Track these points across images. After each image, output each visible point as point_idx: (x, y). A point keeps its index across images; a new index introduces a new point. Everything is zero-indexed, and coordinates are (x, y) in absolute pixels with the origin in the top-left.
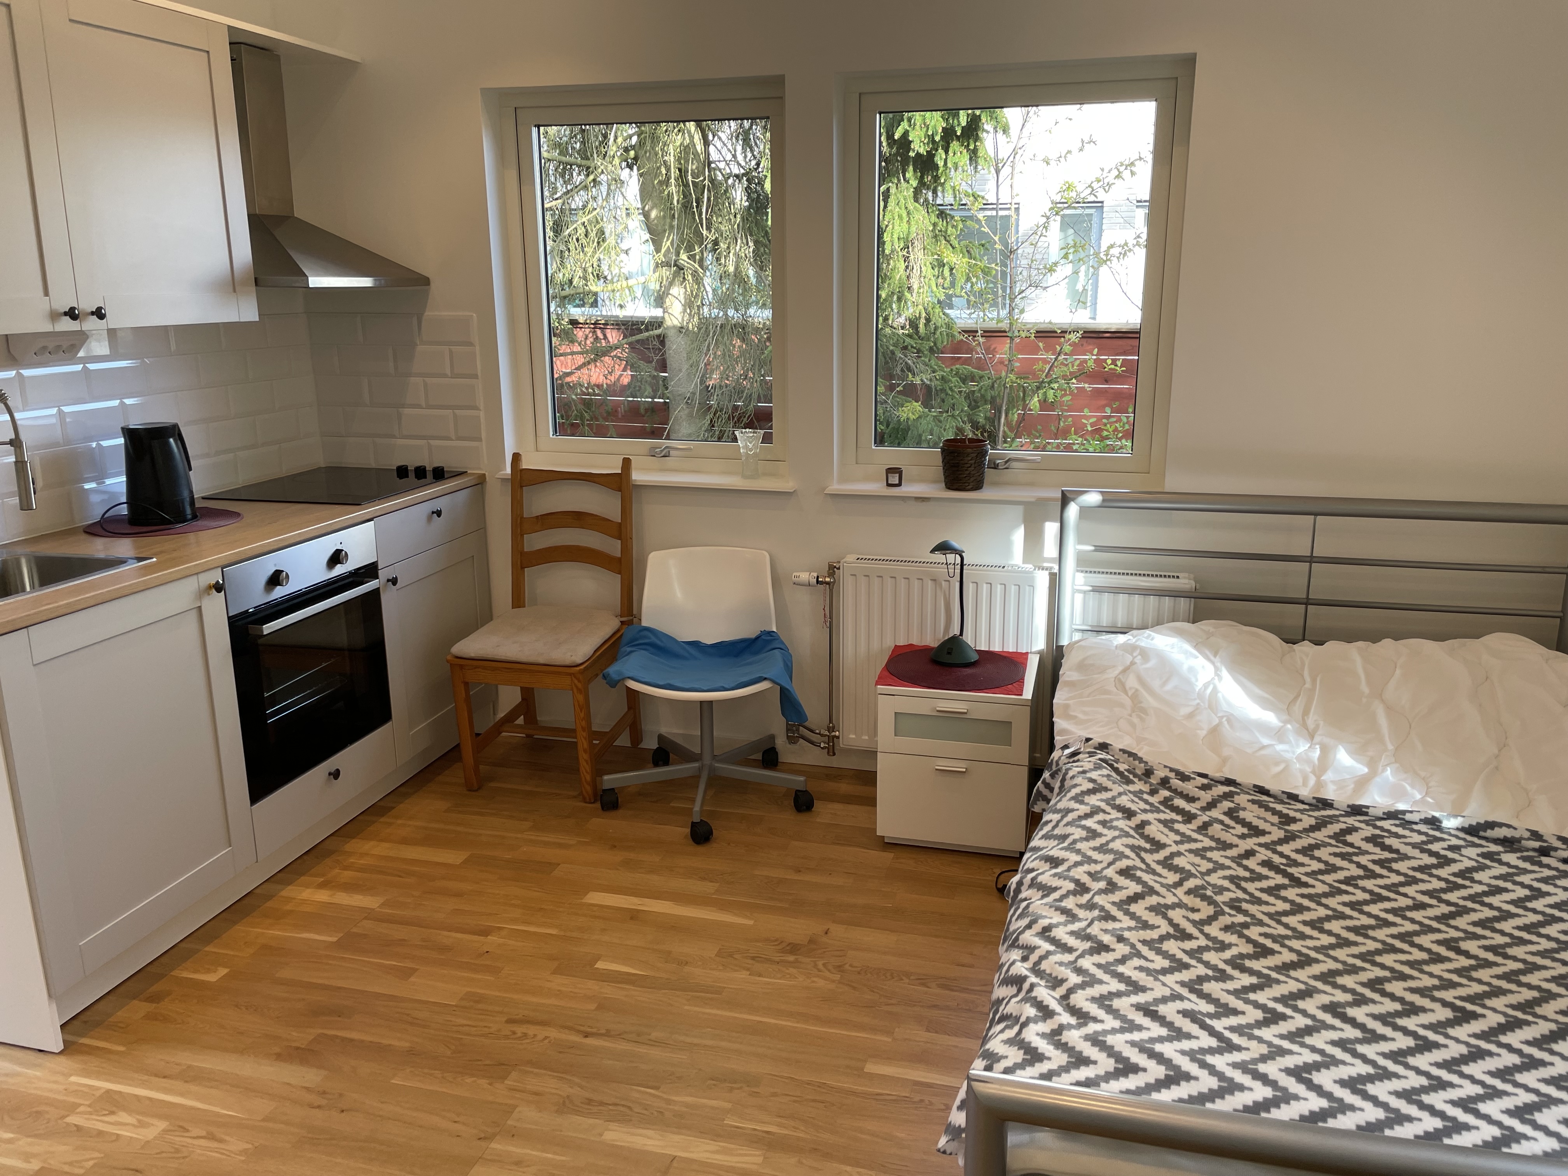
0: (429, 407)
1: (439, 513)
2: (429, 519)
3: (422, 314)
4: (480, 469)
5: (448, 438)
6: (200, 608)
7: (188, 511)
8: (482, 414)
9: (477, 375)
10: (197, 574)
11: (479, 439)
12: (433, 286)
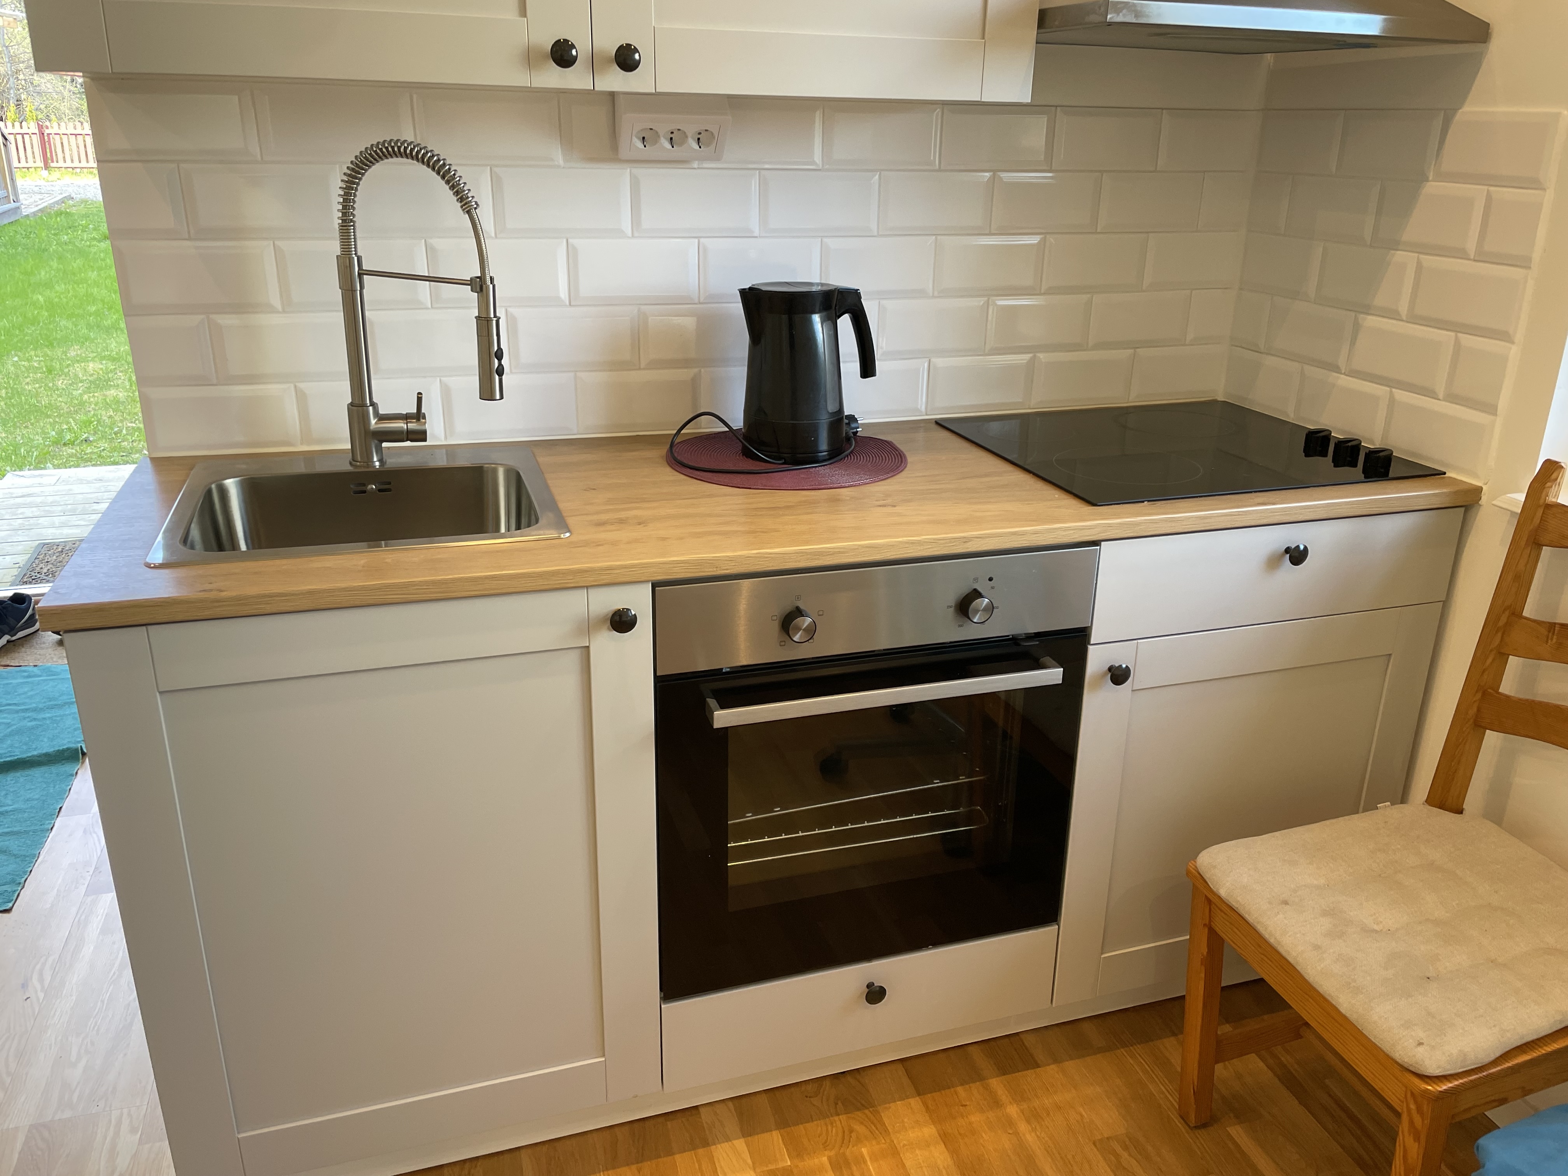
0: (1414, 319)
1: (1297, 556)
2: (1273, 563)
3: (1455, 110)
4: (1475, 475)
5: (1430, 393)
6: (588, 648)
7: (823, 445)
8: (1514, 352)
9: (1529, 259)
10: (587, 587)
11: (1491, 409)
12: (1496, 45)
